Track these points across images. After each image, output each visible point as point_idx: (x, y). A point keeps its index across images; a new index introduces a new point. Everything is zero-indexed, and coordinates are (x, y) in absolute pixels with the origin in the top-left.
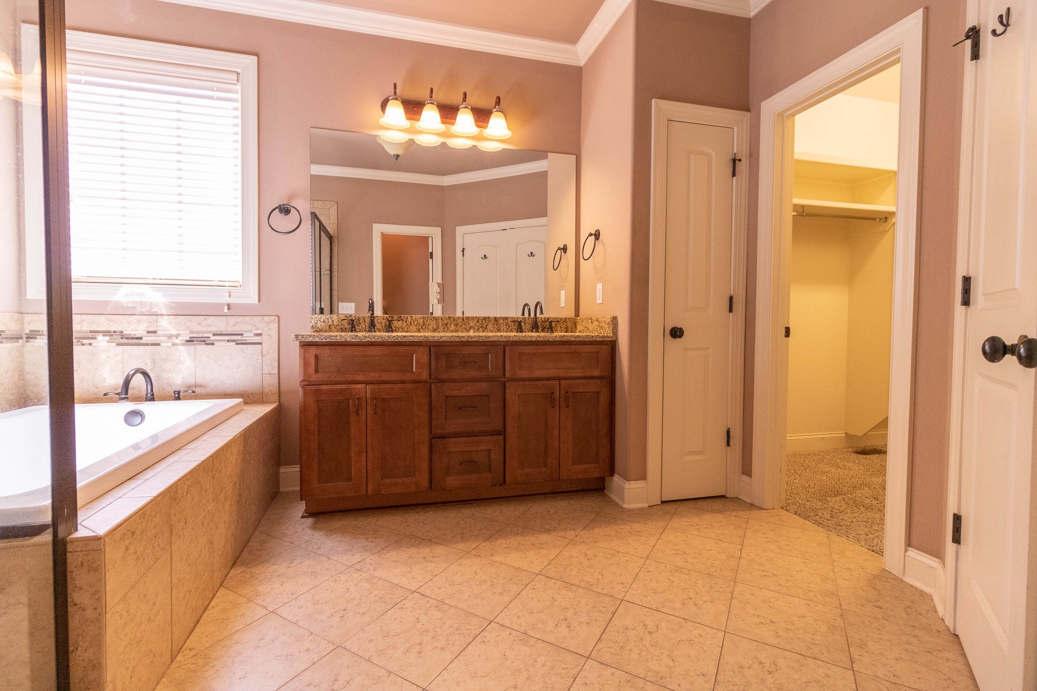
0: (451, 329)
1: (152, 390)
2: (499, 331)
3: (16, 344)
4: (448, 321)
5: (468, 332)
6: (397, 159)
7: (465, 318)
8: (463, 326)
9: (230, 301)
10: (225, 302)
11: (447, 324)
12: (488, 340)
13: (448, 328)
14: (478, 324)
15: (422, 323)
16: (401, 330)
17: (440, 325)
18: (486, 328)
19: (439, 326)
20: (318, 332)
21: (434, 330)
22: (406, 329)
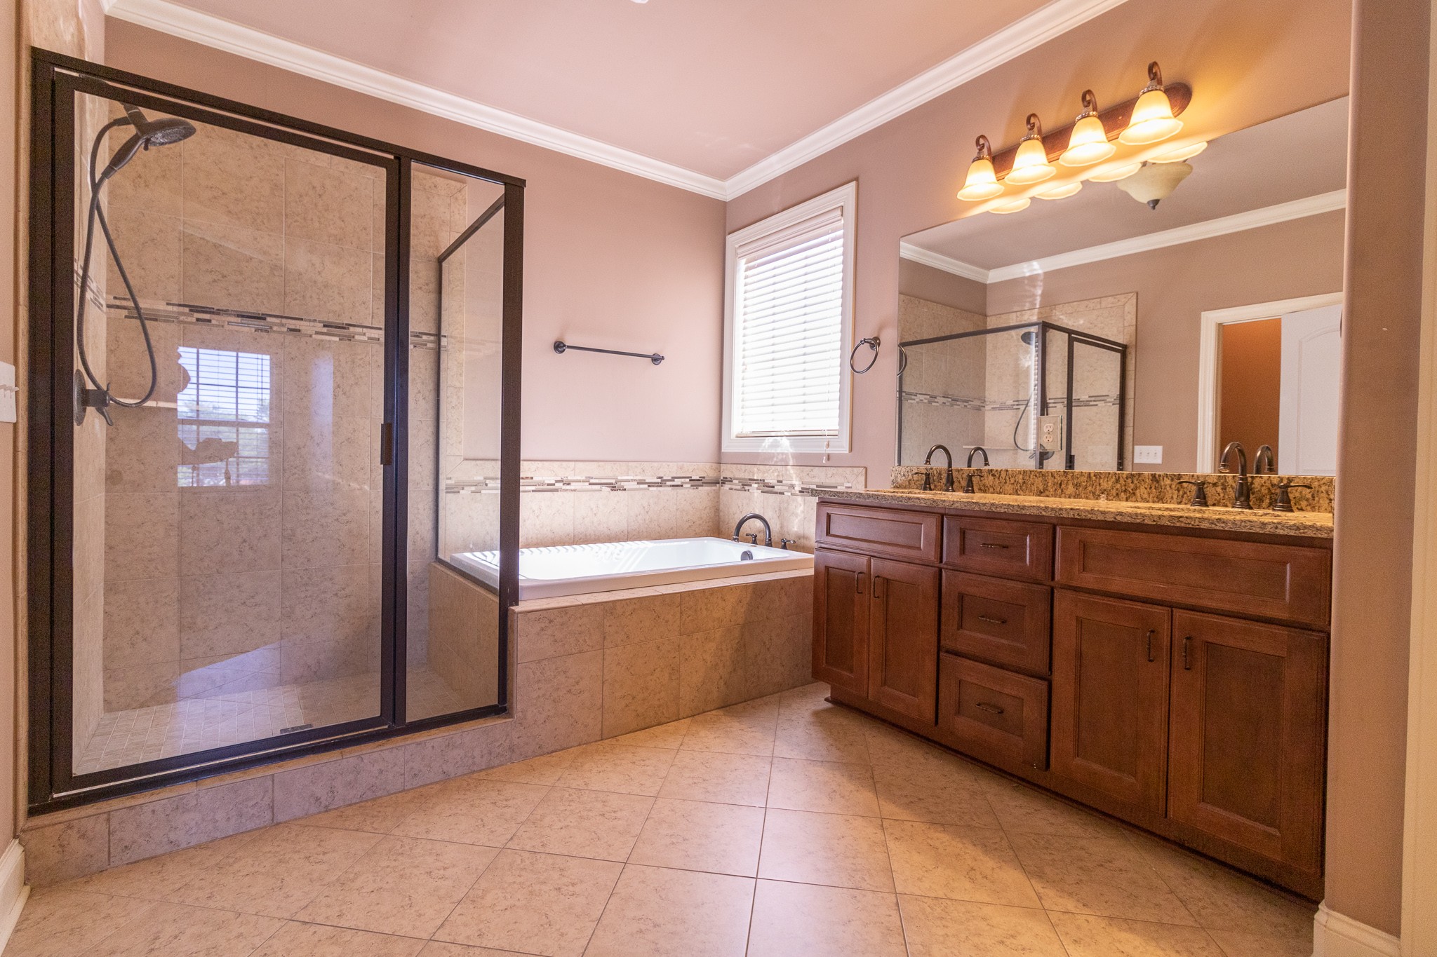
0: (1068, 492)
1: (770, 536)
2: (1160, 499)
3: (714, 488)
4: (1063, 478)
5: (1097, 499)
6: (1154, 208)
7: (1092, 475)
8: (1090, 488)
9: (829, 451)
10: (824, 452)
11: (1061, 484)
12: (1023, 512)
13: (1062, 491)
14: (1118, 486)
15: (1021, 481)
16: (991, 490)
17: (1049, 484)
18: (1134, 494)
19: (1047, 486)
20: (898, 488)
21: (1040, 493)
22: (998, 490)
